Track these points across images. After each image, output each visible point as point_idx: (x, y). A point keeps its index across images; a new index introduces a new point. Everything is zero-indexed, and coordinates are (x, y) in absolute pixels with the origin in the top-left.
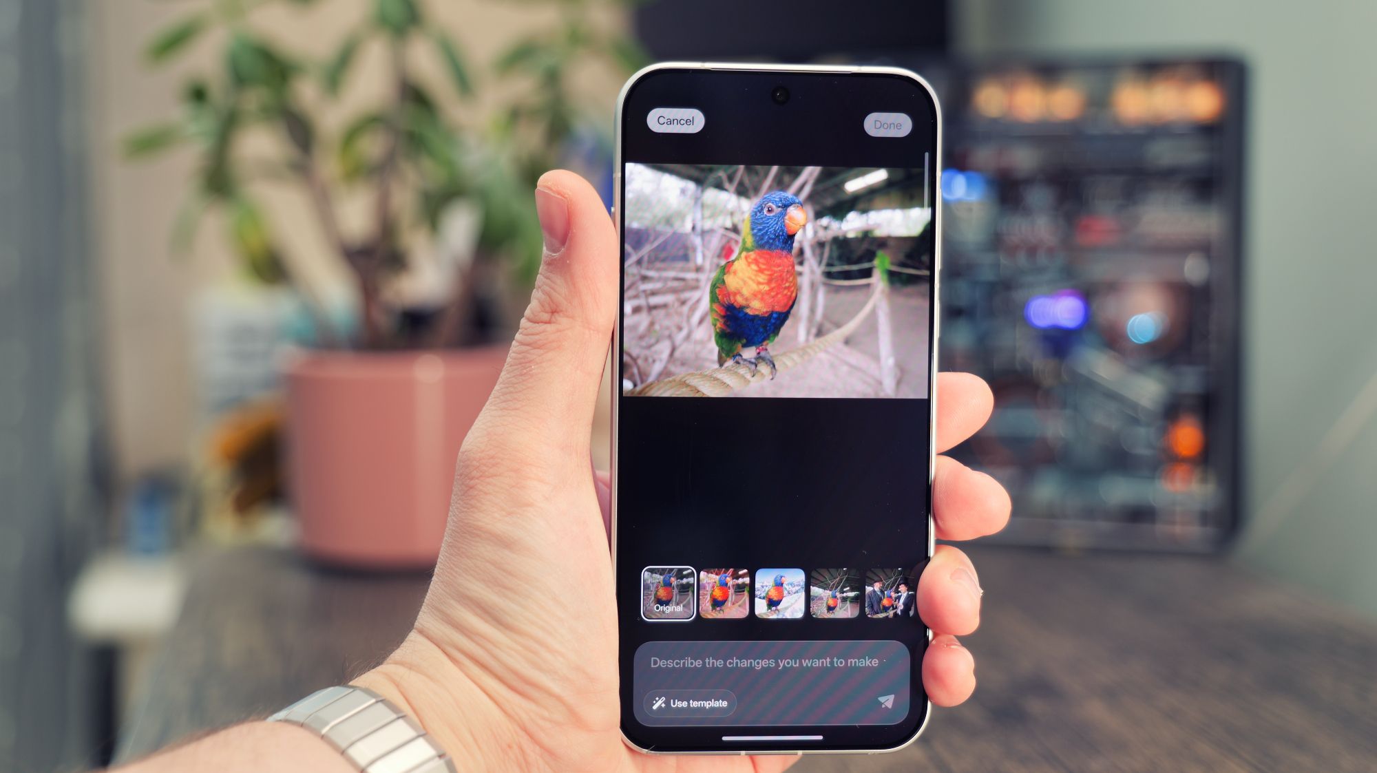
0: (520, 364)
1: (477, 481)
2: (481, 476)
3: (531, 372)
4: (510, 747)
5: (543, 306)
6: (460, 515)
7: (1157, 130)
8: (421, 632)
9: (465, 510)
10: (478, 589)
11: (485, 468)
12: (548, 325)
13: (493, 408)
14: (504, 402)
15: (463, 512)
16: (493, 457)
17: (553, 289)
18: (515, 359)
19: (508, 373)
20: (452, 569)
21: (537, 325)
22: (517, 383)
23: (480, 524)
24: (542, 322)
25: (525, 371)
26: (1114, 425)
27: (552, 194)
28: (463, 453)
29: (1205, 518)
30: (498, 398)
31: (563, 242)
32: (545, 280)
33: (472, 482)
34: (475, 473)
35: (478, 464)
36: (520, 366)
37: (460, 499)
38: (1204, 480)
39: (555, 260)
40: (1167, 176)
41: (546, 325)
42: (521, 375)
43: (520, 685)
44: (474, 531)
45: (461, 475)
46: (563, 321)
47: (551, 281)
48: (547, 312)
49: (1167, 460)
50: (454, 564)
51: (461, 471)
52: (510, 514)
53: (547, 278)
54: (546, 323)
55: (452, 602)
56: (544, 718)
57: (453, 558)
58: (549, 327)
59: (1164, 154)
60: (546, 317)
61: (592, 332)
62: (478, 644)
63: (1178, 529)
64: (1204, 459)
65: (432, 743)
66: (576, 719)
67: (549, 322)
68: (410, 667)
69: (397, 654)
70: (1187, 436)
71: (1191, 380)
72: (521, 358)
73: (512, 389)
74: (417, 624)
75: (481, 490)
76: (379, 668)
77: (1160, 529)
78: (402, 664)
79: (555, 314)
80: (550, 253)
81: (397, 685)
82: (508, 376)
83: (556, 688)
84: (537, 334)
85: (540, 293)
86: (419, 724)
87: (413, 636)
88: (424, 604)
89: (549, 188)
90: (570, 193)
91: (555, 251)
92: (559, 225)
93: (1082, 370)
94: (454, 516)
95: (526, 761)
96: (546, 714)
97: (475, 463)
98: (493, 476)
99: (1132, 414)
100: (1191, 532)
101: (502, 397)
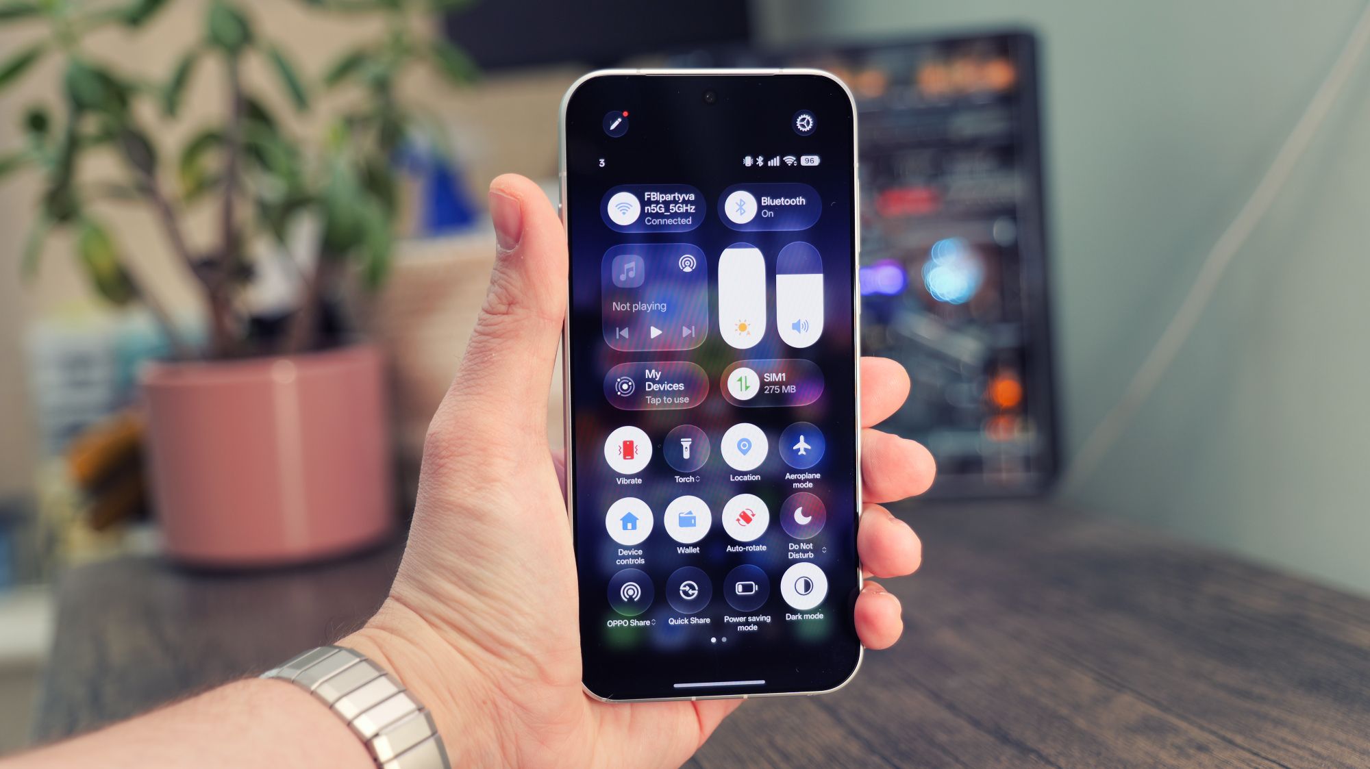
0: (481, 352)
1: (446, 460)
2: (451, 456)
3: (492, 360)
4: (484, 703)
5: (500, 298)
6: (431, 492)
7: (960, 103)
8: (398, 600)
9: (436, 486)
10: (451, 558)
11: (454, 448)
12: (505, 316)
13: (458, 393)
14: (469, 387)
15: (435, 488)
16: (461, 438)
17: (509, 283)
18: (476, 348)
19: (469, 361)
20: (425, 541)
21: (495, 316)
22: (479, 370)
23: (452, 499)
24: (499, 314)
25: (486, 359)
26: (938, 382)
27: (505, 196)
28: (432, 435)
29: (1028, 463)
30: (462, 383)
31: (517, 240)
32: (500, 275)
33: (442, 462)
34: (444, 453)
35: (447, 445)
36: (480, 354)
37: (431, 477)
38: (1025, 429)
39: (510, 256)
40: (970, 145)
41: (504, 316)
42: (483, 362)
43: (492, 645)
44: (447, 506)
45: (431, 455)
46: (519, 311)
47: (508, 276)
48: (504, 304)
49: (991, 412)
50: (427, 537)
51: (431, 452)
52: (479, 489)
53: (503, 273)
54: (504, 314)
55: (428, 572)
56: (516, 676)
57: (426, 531)
58: (507, 318)
59: (967, 125)
60: (503, 308)
61: (546, 321)
62: (455, 610)
63: (1004, 476)
64: (1024, 408)
65: (412, 697)
66: (544, 676)
67: (507, 313)
68: (392, 631)
69: (376, 619)
70: (1006, 389)
71: (1007, 338)
72: (482, 347)
73: (474, 376)
74: (392, 592)
75: (451, 469)
76: (361, 631)
77: (987, 477)
78: (383, 628)
79: (512, 305)
80: (505, 250)
81: (380, 647)
82: (470, 363)
83: (527, 647)
84: (496, 325)
85: (497, 287)
86: (400, 681)
87: (389, 602)
88: (398, 573)
89: (502, 191)
90: (522, 195)
91: (509, 248)
92: (513, 224)
93: (906, 333)
94: (425, 492)
95: (499, 715)
96: (518, 671)
97: (444, 444)
98: (461, 455)
99: (954, 371)
100: (1015, 477)
101: (465, 383)
